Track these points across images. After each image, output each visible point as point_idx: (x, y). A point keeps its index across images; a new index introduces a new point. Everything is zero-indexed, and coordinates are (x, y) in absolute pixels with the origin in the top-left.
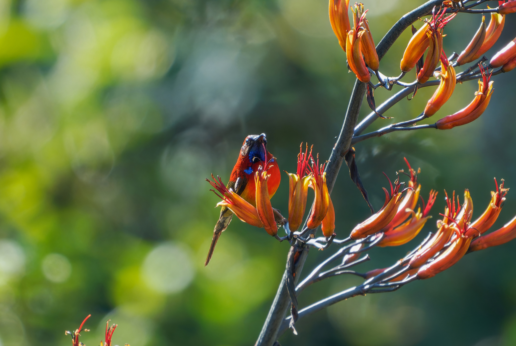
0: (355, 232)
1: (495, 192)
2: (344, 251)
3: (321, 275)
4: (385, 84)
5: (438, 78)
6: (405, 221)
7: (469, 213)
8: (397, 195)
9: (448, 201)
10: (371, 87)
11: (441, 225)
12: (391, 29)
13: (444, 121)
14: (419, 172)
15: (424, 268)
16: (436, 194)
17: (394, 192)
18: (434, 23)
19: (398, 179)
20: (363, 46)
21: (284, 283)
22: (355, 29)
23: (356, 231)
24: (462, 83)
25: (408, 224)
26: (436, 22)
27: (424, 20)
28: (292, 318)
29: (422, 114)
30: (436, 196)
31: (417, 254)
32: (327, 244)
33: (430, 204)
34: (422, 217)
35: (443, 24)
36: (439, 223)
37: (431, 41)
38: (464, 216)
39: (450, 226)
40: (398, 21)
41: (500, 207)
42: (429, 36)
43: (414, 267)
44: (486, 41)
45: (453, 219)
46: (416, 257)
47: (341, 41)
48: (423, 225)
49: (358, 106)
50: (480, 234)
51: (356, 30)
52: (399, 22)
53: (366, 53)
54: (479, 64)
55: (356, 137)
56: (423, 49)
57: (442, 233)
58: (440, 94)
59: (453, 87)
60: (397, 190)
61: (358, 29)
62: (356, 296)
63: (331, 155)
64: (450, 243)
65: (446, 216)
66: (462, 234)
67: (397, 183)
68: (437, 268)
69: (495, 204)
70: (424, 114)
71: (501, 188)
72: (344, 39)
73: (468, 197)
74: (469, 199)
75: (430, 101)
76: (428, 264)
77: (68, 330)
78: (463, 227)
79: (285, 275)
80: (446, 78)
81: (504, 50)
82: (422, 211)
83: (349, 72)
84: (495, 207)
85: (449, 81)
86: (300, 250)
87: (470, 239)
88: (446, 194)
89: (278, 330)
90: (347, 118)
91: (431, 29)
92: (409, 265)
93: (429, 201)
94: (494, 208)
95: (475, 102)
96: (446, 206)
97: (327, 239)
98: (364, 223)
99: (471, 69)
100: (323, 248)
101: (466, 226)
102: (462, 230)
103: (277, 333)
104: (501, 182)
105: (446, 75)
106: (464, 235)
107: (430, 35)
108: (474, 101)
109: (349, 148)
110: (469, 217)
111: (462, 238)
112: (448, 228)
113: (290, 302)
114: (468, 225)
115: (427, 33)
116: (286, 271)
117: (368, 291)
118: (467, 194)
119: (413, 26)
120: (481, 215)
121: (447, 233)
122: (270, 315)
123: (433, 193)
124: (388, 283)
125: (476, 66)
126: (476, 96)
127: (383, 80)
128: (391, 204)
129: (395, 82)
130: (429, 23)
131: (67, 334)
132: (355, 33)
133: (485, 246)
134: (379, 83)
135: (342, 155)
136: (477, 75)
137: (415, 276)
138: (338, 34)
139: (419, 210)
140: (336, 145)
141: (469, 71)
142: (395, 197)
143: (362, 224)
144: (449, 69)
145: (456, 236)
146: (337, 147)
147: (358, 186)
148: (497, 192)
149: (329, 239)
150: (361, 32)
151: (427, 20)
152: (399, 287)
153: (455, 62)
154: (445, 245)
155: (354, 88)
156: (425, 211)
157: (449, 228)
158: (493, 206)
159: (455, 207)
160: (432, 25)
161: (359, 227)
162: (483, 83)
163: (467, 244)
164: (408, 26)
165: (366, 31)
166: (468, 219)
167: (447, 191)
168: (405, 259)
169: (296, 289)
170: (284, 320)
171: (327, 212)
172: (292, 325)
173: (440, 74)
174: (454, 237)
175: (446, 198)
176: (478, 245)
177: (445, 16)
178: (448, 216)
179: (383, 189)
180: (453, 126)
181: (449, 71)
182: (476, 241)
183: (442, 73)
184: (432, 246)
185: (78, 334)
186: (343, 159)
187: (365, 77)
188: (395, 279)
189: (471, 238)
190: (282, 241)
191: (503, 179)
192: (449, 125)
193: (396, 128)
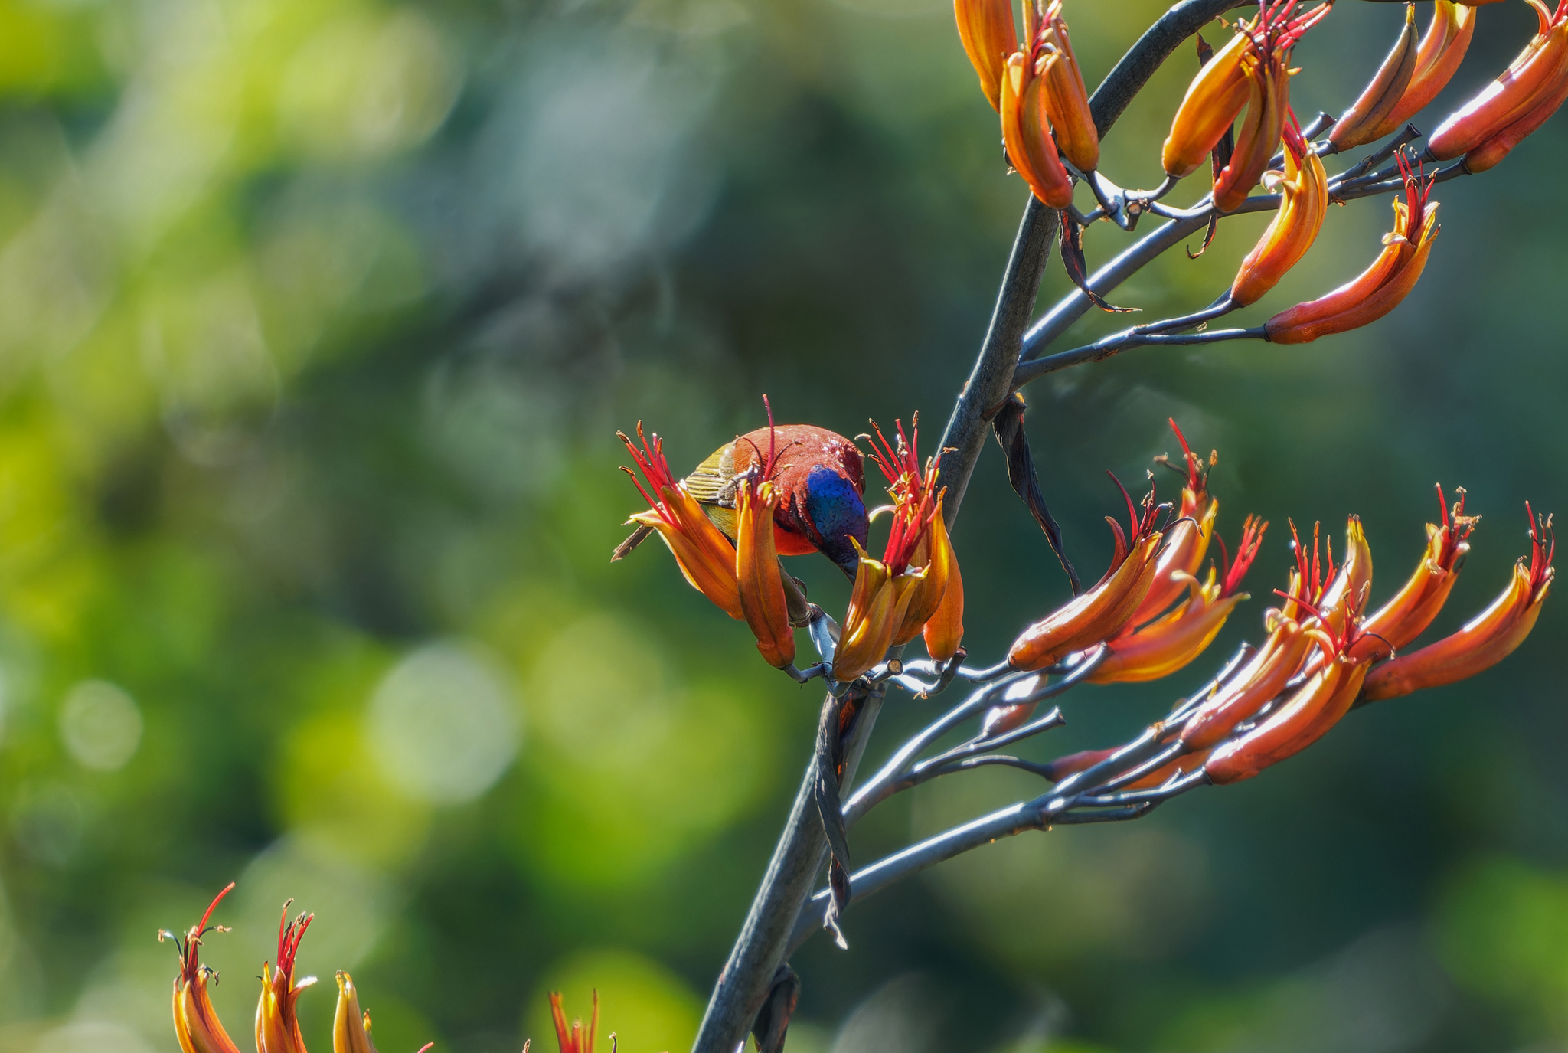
0: (1021, 648)
1: (1439, 526)
2: (987, 696)
3: (919, 767)
4: (1116, 211)
5: (1274, 192)
6: (1170, 609)
7: (1361, 590)
8: (1148, 541)
9: (1300, 554)
10: (1073, 219)
11: (1276, 623)
12: (1136, 44)
13: (1290, 317)
14: (1212, 461)
15: (1224, 752)
16: (1263, 529)
17: (1141, 531)
18: (1265, 34)
19: (1152, 491)
20: (1051, 99)
21: (808, 792)
22: (1028, 49)
23: (1024, 645)
24: (1343, 204)
25: (1178, 615)
26: (1271, 31)
27: (1235, 25)
28: (833, 899)
29: (1225, 298)
30: (1264, 535)
31: (1205, 707)
32: (939, 680)
33: (1244, 558)
34: (1221, 597)
35: (1291, 35)
36: (1270, 616)
37: (1254, 89)
38: (1348, 599)
39: (1304, 626)
40: (1157, 22)
41: (1451, 572)
42: (1248, 71)
43: (1196, 747)
44: (1417, 80)
45: (1312, 607)
46: (1202, 718)
47: (989, 80)
48: (1224, 620)
49: (1035, 273)
50: (1393, 653)
51: (1032, 50)
52: (1160, 27)
53: (1060, 119)
54: (1395, 151)
55: (1027, 362)
56: (1231, 111)
57: (1281, 649)
58: (1278, 238)
59: (1320, 219)
60: (1149, 525)
61: (1038, 50)
62: (1024, 833)
63: (954, 416)
64: (1303, 675)
65: (1291, 598)
66: (1341, 652)
67: (1149, 503)
68: (1264, 754)
69: (1438, 564)
70: (1231, 296)
71: (1457, 514)
72: (996, 77)
73: (1356, 538)
74: (1359, 546)
75: (1248, 259)
76: (1237, 741)
77: (166, 929)
78: (1343, 628)
79: (812, 770)
80: (1297, 191)
81: (1470, 108)
82: (1220, 579)
83: (1008, 173)
84: (1437, 571)
85: (1307, 200)
86: (858, 696)
87: (1363, 667)
88: (1294, 530)
89: (789, 931)
90: (1001, 307)
91: (1254, 52)
92: (1181, 741)
93: (1241, 548)
94: (1436, 573)
95: (1382, 263)
96: (1293, 567)
97: (939, 666)
98: (1050, 621)
99: (1370, 163)
100: (926, 692)
101: (1351, 629)
102: (1339, 641)
103: (785, 940)
104: (1457, 498)
105: (1297, 184)
106: (1346, 653)
107: (1251, 69)
108: (1380, 262)
109: (1008, 395)
110: (1360, 600)
111: (1338, 663)
112: (1299, 633)
113: (826, 848)
114: (1358, 626)
115: (1244, 65)
116: (815, 758)
117: (1058, 817)
118: (1354, 529)
119: (1200, 38)
120: (1397, 594)
121: (1295, 647)
122: (765, 888)
123: (1254, 525)
124: (1119, 794)
125: (1387, 153)
126: (1385, 245)
127: (1111, 201)
128: (1132, 566)
129: (1147, 205)
130: (1248, 34)
131: (163, 940)
132: (1029, 62)
133: (1407, 685)
134: (1099, 208)
135: (985, 417)
136: (1390, 182)
137: (1198, 774)
138: (980, 59)
139: (1212, 573)
140: (968, 384)
141: (1364, 169)
142: (1144, 545)
143: (1045, 624)
144: (1309, 165)
145: (1321, 656)
146: (970, 391)
147: (1031, 506)
148: (1445, 527)
149: (946, 666)
150: (1047, 60)
151: (1244, 24)
152: (1149, 808)
153: (1325, 143)
154: (1291, 683)
155: (1024, 218)
156: (1229, 578)
157: (1302, 632)
158: (1431, 567)
159: (1318, 570)
160: (1260, 38)
161: (1034, 632)
162: (1407, 207)
163: (1354, 680)
164: (1187, 36)
165: (1061, 56)
166: (1357, 607)
167: (1296, 524)
168: (1170, 721)
169: (845, 810)
170: (809, 900)
171: (941, 599)
172: (831, 919)
173: (1280, 181)
174: (1317, 658)
175: (1294, 544)
176: (1386, 684)
177: (1298, 13)
178: (1298, 598)
179: (1109, 521)
180: (1317, 334)
181: (1309, 172)
182: (1382, 671)
183: (1287, 176)
184: (1251, 686)
185: (195, 939)
186: (987, 426)
187: (1056, 192)
188: (1140, 782)
189: (1366, 662)
190: (806, 681)
191: (1461, 488)
192: (1306, 330)
193: (1148, 336)
